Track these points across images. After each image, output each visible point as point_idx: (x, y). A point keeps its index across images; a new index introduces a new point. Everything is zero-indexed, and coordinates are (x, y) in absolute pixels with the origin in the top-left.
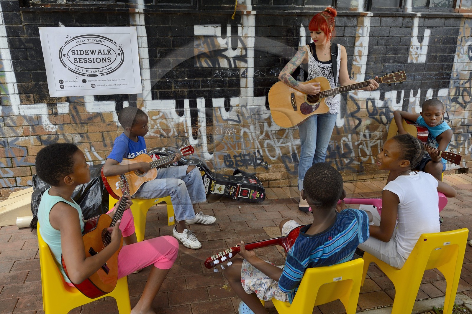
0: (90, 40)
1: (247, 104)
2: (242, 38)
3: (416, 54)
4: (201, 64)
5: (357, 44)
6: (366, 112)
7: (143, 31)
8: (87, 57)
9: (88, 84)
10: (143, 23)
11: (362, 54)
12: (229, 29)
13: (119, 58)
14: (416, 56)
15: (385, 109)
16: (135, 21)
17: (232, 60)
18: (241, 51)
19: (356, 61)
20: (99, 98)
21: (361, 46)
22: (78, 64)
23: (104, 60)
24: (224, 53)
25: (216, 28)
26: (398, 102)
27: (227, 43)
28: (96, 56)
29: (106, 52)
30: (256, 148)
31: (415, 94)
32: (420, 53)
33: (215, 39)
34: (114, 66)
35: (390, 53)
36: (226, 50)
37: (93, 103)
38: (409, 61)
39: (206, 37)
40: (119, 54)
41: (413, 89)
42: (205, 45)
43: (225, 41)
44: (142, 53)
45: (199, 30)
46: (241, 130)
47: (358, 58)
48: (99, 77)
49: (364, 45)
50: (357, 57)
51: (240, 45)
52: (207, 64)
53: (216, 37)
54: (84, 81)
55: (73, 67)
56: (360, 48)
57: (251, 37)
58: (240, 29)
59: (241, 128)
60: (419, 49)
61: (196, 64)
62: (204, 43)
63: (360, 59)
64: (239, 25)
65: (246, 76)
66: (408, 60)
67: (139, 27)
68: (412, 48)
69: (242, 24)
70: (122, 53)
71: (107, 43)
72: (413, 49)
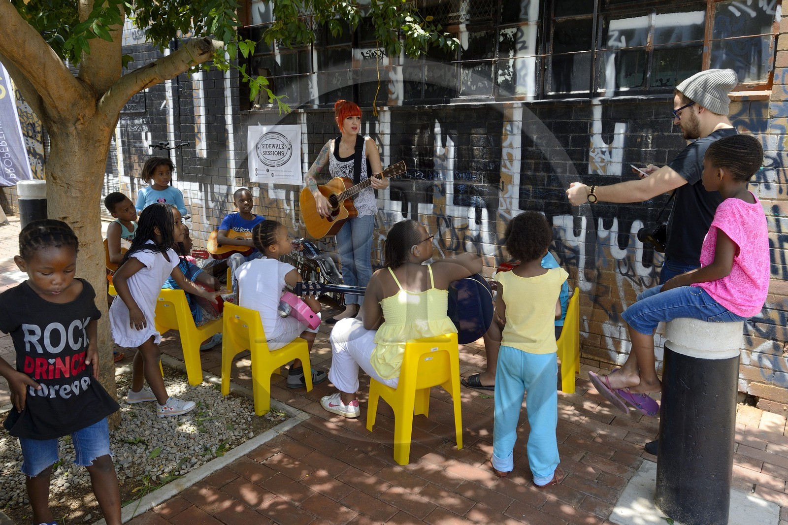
0: (273, 136)
1: (384, 207)
2: (379, 135)
3: (601, 162)
5: (505, 144)
8: (270, 150)
9: (270, 173)
10: (305, 121)
11: (514, 158)
13: (289, 151)
14: (603, 164)
16: (300, 120)
19: (505, 167)
21: (511, 146)
22: (265, 156)
23: (279, 153)
28: (275, 150)
29: (281, 147)
31: (608, 226)
32: (610, 159)
34: (286, 158)
37: (272, 190)
38: (590, 172)
40: (289, 149)
41: (602, 217)
47: (508, 163)
48: (276, 168)
49: (515, 145)
50: (506, 161)
54: (268, 171)
55: (262, 158)
56: (509, 150)
58: (377, 125)
60: (607, 154)
63: (512, 165)
64: (376, 122)
66: (588, 170)
67: (303, 125)
68: (593, 152)
69: (379, 121)
70: (291, 148)
71: (282, 139)
72: (596, 153)
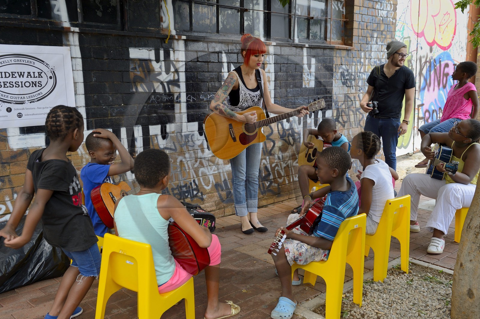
0: (18, 60)
1: (182, 130)
2: (174, 62)
3: (308, 80)
4: (137, 89)
6: (278, 134)
7: (77, 52)
9: (14, 113)
10: (77, 43)
11: (271, 80)
12: (162, 53)
13: (51, 82)
14: (308, 81)
15: (291, 131)
17: (165, 84)
18: (174, 76)
20: (26, 130)
21: (269, 72)
22: (2, 89)
23: (34, 84)
24: (158, 77)
25: (150, 52)
26: (299, 124)
27: (160, 67)
28: (24, 79)
29: (37, 75)
30: (192, 177)
31: (310, 117)
32: (310, 79)
33: (149, 62)
34: (44, 91)
35: (290, 79)
36: (160, 74)
37: (17, 137)
38: (304, 87)
39: (141, 60)
40: (51, 78)
42: (141, 69)
43: (159, 64)
44: (76, 77)
45: (135, 53)
46: (177, 159)
48: (27, 105)
49: (271, 71)
51: (172, 69)
52: (143, 88)
53: (150, 60)
57: (182, 61)
58: (172, 52)
59: (177, 156)
60: (309, 75)
61: (132, 89)
62: (139, 67)
63: (270, 84)
64: (171, 49)
65: (180, 101)
66: (303, 85)
67: (73, 47)
68: (304, 74)
69: (173, 49)
70: (54, 76)
71: (37, 64)
